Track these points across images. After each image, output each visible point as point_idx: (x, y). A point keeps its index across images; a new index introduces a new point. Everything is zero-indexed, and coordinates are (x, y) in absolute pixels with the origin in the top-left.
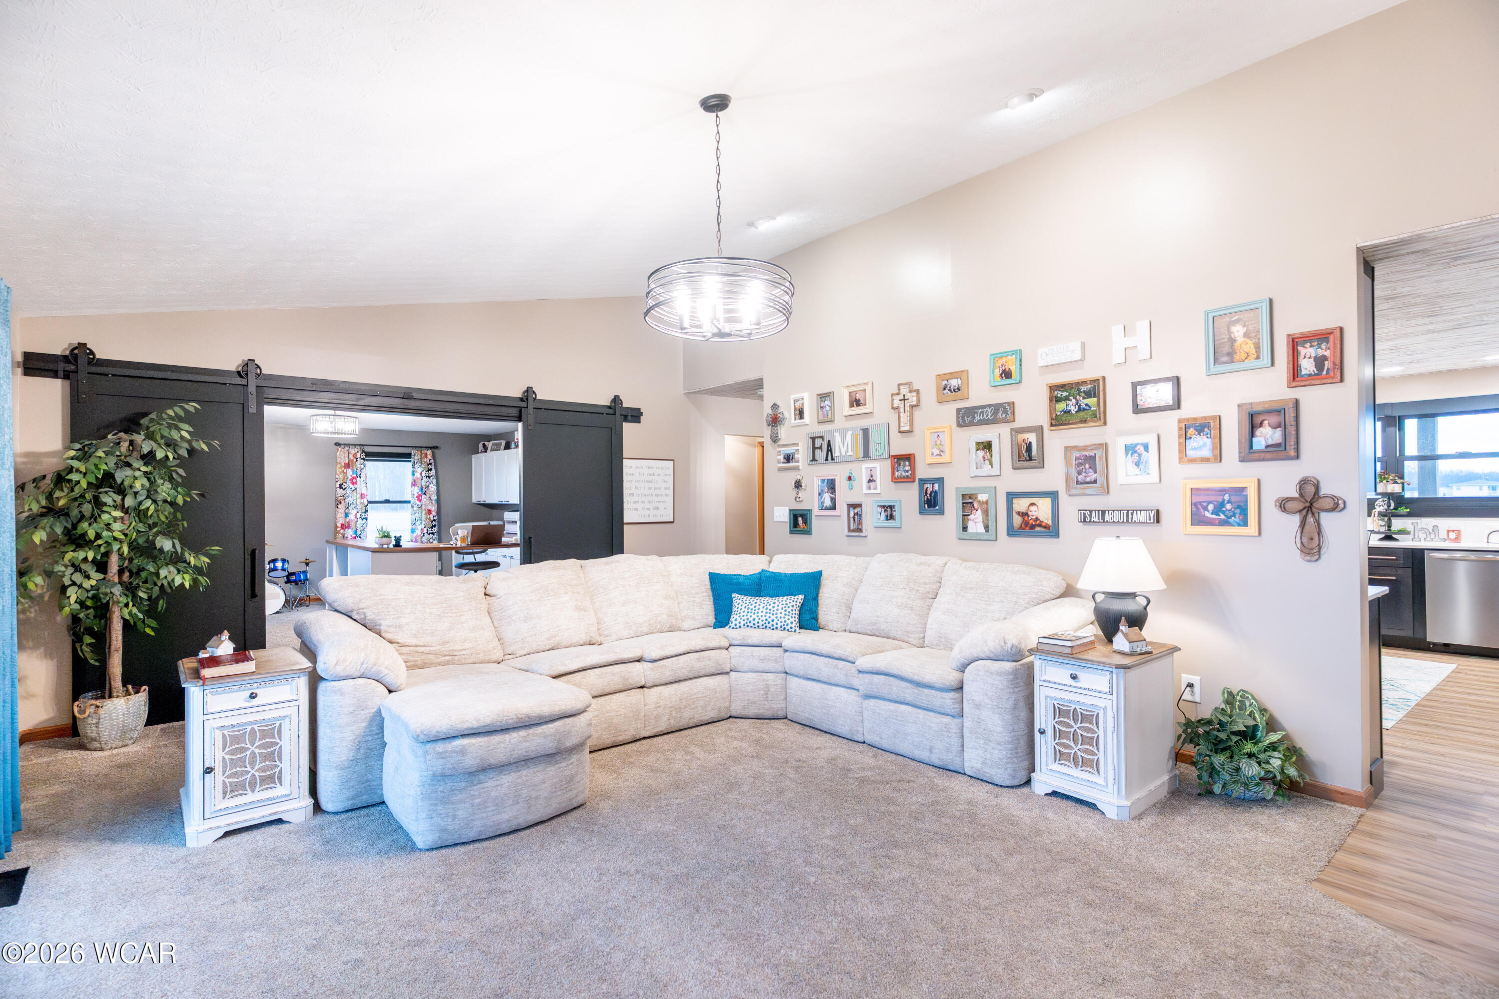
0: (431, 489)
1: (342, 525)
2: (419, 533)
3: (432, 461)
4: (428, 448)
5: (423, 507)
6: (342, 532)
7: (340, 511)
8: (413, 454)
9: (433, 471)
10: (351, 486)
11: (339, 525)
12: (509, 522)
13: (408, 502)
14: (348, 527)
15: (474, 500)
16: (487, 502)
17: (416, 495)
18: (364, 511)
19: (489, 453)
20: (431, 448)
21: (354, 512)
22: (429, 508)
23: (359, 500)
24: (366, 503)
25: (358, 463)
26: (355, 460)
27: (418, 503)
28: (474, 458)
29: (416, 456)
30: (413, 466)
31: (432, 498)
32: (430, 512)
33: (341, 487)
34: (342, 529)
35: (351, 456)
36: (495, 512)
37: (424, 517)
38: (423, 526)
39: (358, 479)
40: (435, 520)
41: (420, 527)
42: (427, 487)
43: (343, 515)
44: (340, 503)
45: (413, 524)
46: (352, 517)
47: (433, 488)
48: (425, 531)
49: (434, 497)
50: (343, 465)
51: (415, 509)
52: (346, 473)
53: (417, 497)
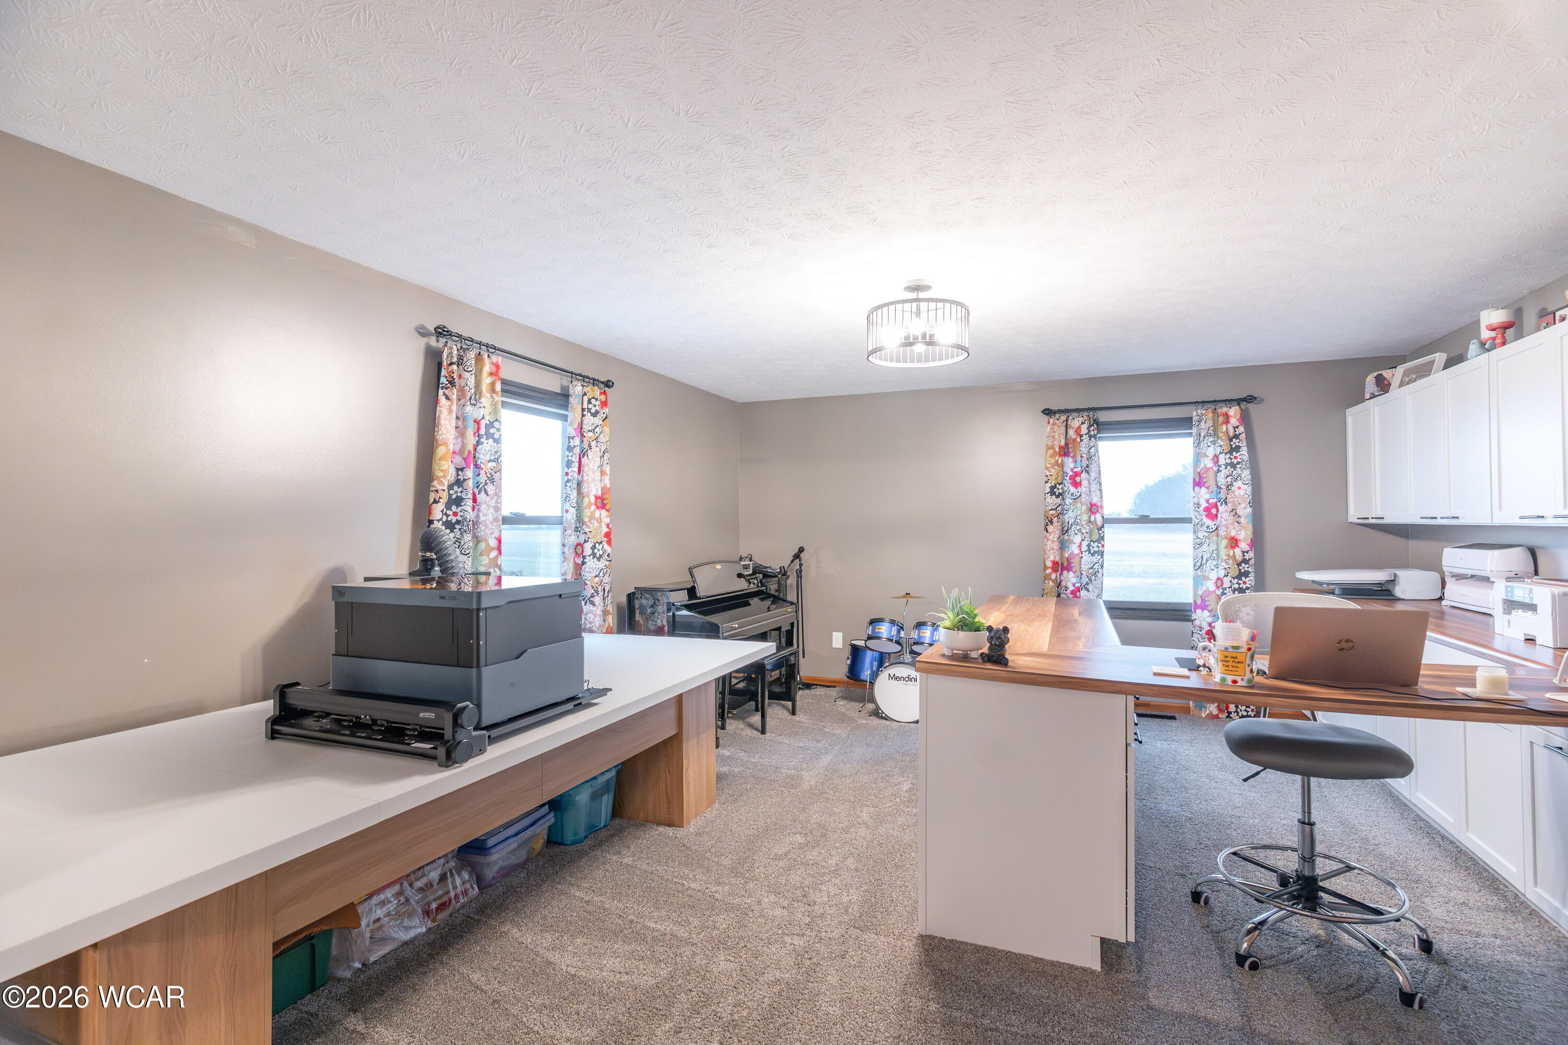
0: (1237, 492)
1: (1055, 563)
2: (1212, 587)
3: (1242, 429)
4: (1229, 402)
5: (1222, 532)
6: (1053, 576)
7: (1051, 537)
8: (1195, 418)
9: (1244, 451)
10: (1072, 489)
11: (1049, 564)
12: (1460, 577)
13: (1187, 520)
14: (1069, 568)
15: (1353, 515)
16: (1386, 521)
17: (1204, 505)
18: (1095, 537)
19: (1394, 392)
20: (1239, 401)
21: (1077, 539)
22: (1233, 533)
23: (1085, 517)
24: (1099, 523)
25: (1083, 444)
26: (1078, 440)
27: (1208, 522)
28: (1352, 415)
29: (1204, 419)
30: (1198, 444)
31: (1240, 512)
32: (1234, 542)
33: (1052, 492)
34: (1055, 571)
35: (1071, 433)
36: (1414, 546)
37: (1223, 553)
38: (1222, 574)
39: (1084, 475)
40: (1245, 561)
41: (1213, 576)
42: (1229, 487)
43: (1056, 546)
44: (1052, 523)
45: (1198, 566)
46: (1074, 549)
47: (1242, 490)
48: (1227, 583)
49: (1245, 511)
50: (1057, 449)
51: (1200, 535)
52: (1062, 465)
53: (1207, 509)
